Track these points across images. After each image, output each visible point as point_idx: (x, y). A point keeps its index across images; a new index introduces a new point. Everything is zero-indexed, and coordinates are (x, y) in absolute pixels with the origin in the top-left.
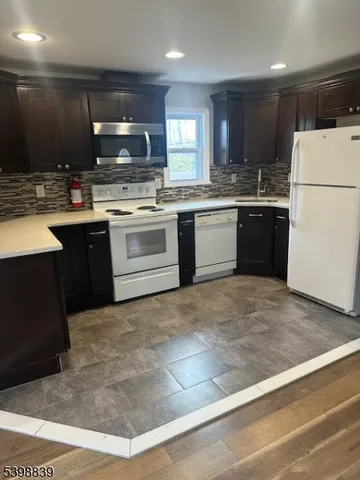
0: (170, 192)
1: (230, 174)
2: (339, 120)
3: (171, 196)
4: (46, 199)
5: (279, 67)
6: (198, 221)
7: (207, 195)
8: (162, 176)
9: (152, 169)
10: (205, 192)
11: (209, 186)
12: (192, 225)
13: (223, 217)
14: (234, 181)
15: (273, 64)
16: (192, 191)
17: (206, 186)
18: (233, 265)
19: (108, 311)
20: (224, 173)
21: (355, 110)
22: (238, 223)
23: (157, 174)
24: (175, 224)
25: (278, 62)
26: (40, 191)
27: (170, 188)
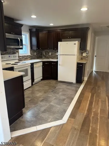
0: (21, 58)
1: (34, 52)
2: (63, 40)
5: (52, 25)
7: (30, 58)
8: (18, 52)
9: (15, 50)
10: (29, 58)
11: (30, 56)
14: (35, 54)
18: (41, 78)
20: (33, 52)
21: (69, 37)
22: (42, 66)
23: (17, 52)
27: (21, 56)
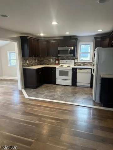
0: (79, 63)
3: (79, 64)
4: (52, 62)
6: (78, 70)
8: (77, 59)
12: (76, 71)
13: (86, 71)
15: (98, 30)
16: (86, 63)
17: (91, 63)
19: (54, 85)
22: (91, 73)
24: (71, 70)
25: (100, 29)
26: (51, 60)
